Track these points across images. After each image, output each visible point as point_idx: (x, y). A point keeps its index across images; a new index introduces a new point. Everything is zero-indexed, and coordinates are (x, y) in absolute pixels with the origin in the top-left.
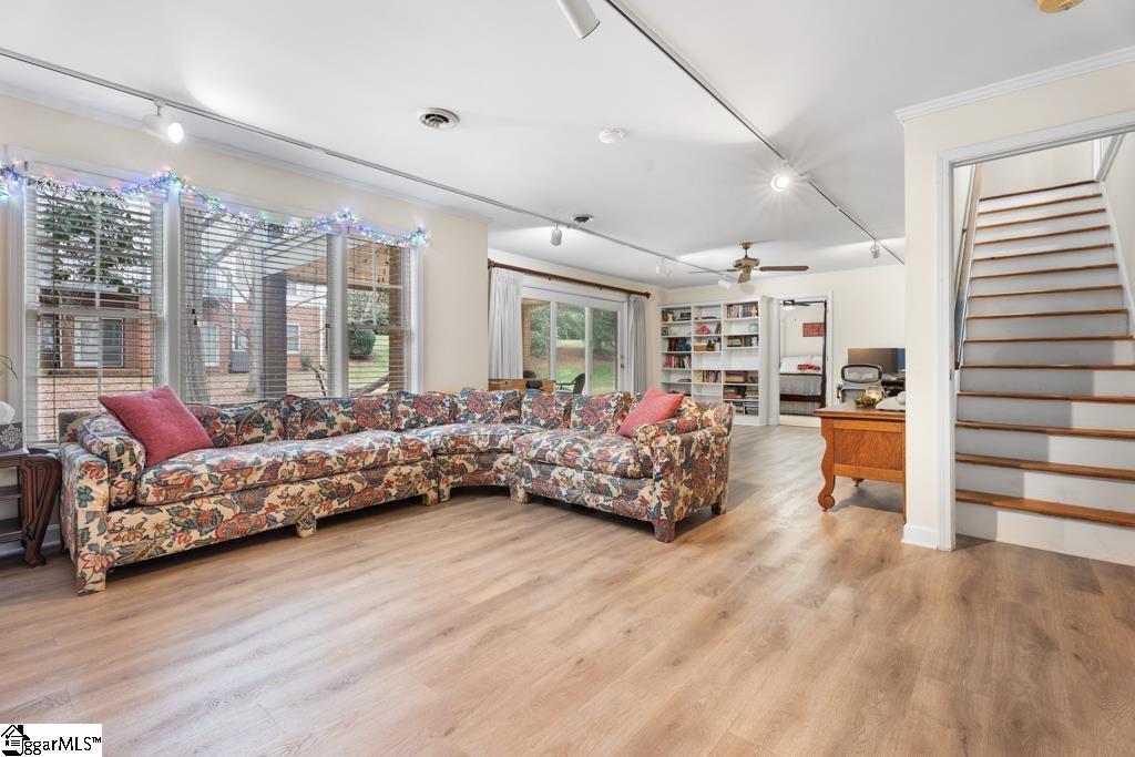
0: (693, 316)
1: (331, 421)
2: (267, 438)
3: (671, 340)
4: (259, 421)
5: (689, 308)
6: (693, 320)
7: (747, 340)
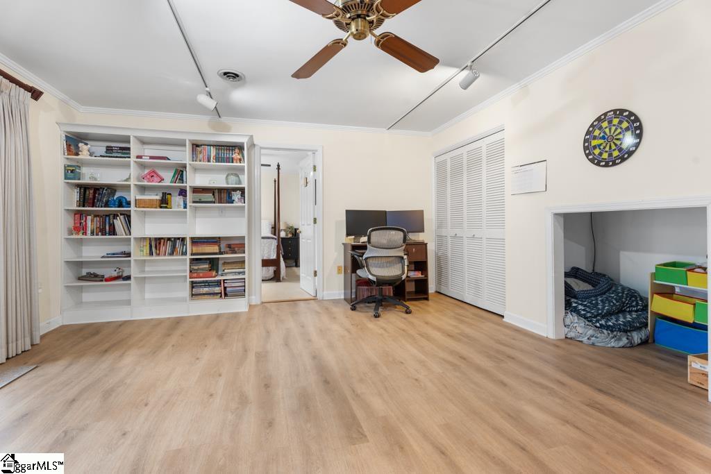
0: (133, 153)
3: (84, 188)
5: (127, 140)
6: (133, 159)
7: (224, 195)
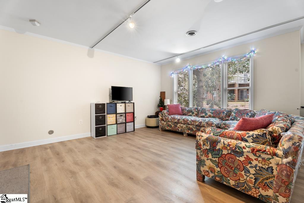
1: (206, 114)
2: (192, 115)
4: (192, 111)
